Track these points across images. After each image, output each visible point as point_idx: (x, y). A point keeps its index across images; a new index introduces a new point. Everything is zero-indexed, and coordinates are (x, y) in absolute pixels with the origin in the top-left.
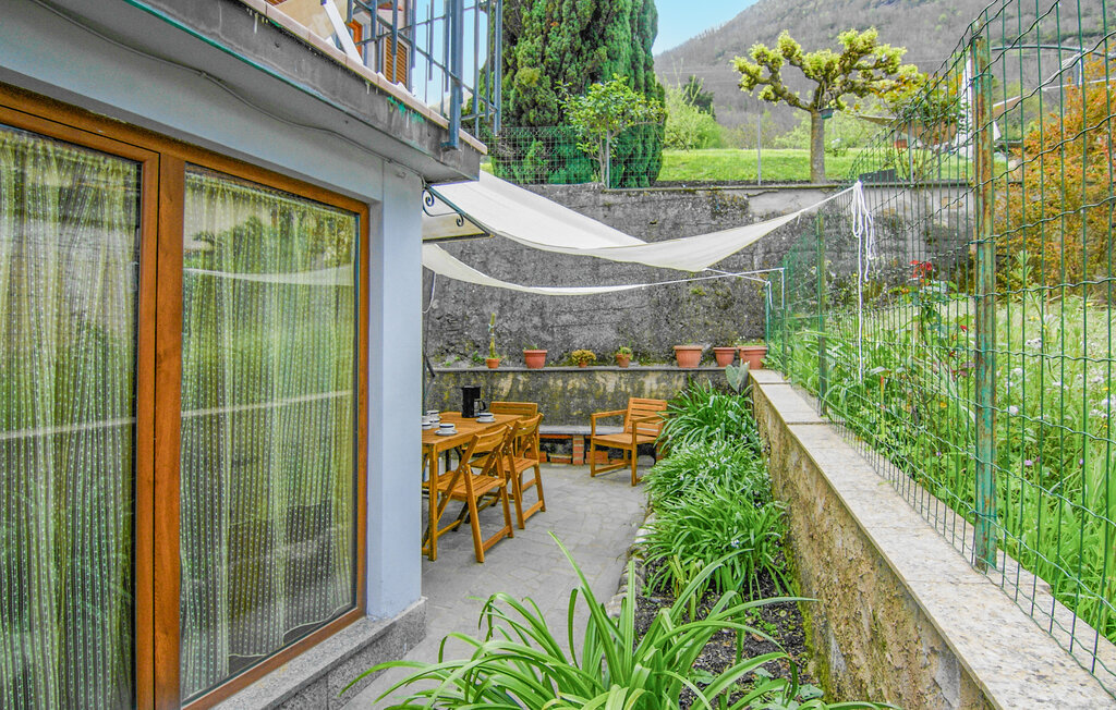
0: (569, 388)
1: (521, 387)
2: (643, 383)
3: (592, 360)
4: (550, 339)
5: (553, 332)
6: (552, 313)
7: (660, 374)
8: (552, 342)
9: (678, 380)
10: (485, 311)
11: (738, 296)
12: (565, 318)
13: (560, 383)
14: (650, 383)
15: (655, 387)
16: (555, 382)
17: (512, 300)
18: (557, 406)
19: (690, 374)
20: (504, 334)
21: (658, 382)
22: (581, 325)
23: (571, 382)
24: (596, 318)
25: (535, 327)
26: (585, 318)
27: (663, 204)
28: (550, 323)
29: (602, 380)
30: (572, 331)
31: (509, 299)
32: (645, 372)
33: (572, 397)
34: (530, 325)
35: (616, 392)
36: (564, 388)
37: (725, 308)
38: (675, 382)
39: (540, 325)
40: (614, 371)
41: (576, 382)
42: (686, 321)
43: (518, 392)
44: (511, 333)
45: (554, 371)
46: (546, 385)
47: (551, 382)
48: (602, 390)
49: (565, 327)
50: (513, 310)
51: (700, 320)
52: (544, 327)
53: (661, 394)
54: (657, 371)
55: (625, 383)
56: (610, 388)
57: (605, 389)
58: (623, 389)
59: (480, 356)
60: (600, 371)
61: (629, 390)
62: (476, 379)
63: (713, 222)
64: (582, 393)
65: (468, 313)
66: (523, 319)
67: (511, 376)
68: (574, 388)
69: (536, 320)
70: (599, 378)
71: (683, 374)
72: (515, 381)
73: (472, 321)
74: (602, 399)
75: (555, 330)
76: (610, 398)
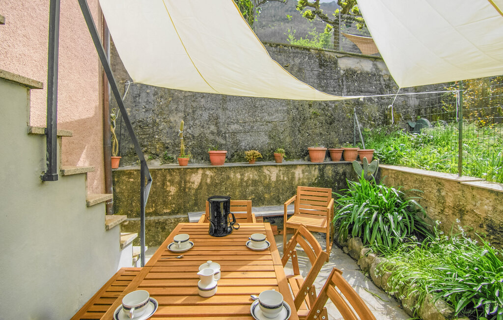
0: (245, 179)
1: (209, 181)
2: (293, 174)
3: (260, 158)
4: (224, 142)
5: (225, 137)
6: (224, 124)
7: (304, 167)
8: (226, 145)
9: (315, 170)
10: (172, 119)
11: (336, 116)
12: (234, 127)
13: (238, 176)
14: (298, 173)
15: (301, 176)
16: (235, 176)
17: (194, 112)
18: (237, 193)
19: (322, 166)
20: (188, 138)
21: (303, 172)
22: (245, 132)
23: (246, 175)
24: (255, 128)
25: (212, 133)
26: (247, 128)
27: (292, 54)
28: (223, 130)
29: (267, 172)
30: (239, 137)
31: (191, 111)
32: (295, 166)
33: (247, 186)
34: (209, 132)
35: (277, 181)
36: (242, 179)
37: (331, 124)
38: (313, 172)
39: (216, 131)
40: (275, 166)
41: (250, 175)
42: (310, 131)
43: (206, 183)
44: (193, 137)
45: (234, 167)
46: (228, 178)
47: (232, 175)
48: (268, 180)
49: (234, 133)
50: (194, 119)
51: (317, 131)
52: (219, 133)
53: (305, 180)
54: (302, 165)
55: (283, 174)
56: (274, 178)
57: (270, 179)
58: (282, 178)
59: (170, 155)
60: (266, 166)
61: (285, 179)
62: (171, 175)
63: (321, 70)
64: (255, 183)
65: (158, 120)
66: (203, 127)
67: (200, 172)
68: (249, 179)
69: (213, 128)
70: (266, 171)
71: (317, 166)
72: (204, 176)
73: (161, 127)
74: (268, 186)
75: (227, 135)
76: (273, 185)
